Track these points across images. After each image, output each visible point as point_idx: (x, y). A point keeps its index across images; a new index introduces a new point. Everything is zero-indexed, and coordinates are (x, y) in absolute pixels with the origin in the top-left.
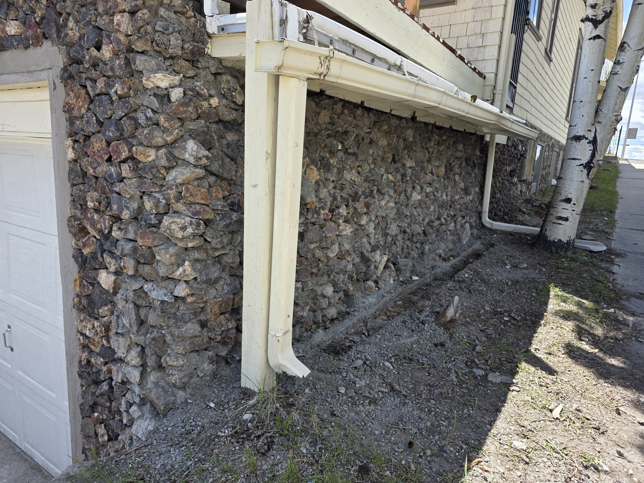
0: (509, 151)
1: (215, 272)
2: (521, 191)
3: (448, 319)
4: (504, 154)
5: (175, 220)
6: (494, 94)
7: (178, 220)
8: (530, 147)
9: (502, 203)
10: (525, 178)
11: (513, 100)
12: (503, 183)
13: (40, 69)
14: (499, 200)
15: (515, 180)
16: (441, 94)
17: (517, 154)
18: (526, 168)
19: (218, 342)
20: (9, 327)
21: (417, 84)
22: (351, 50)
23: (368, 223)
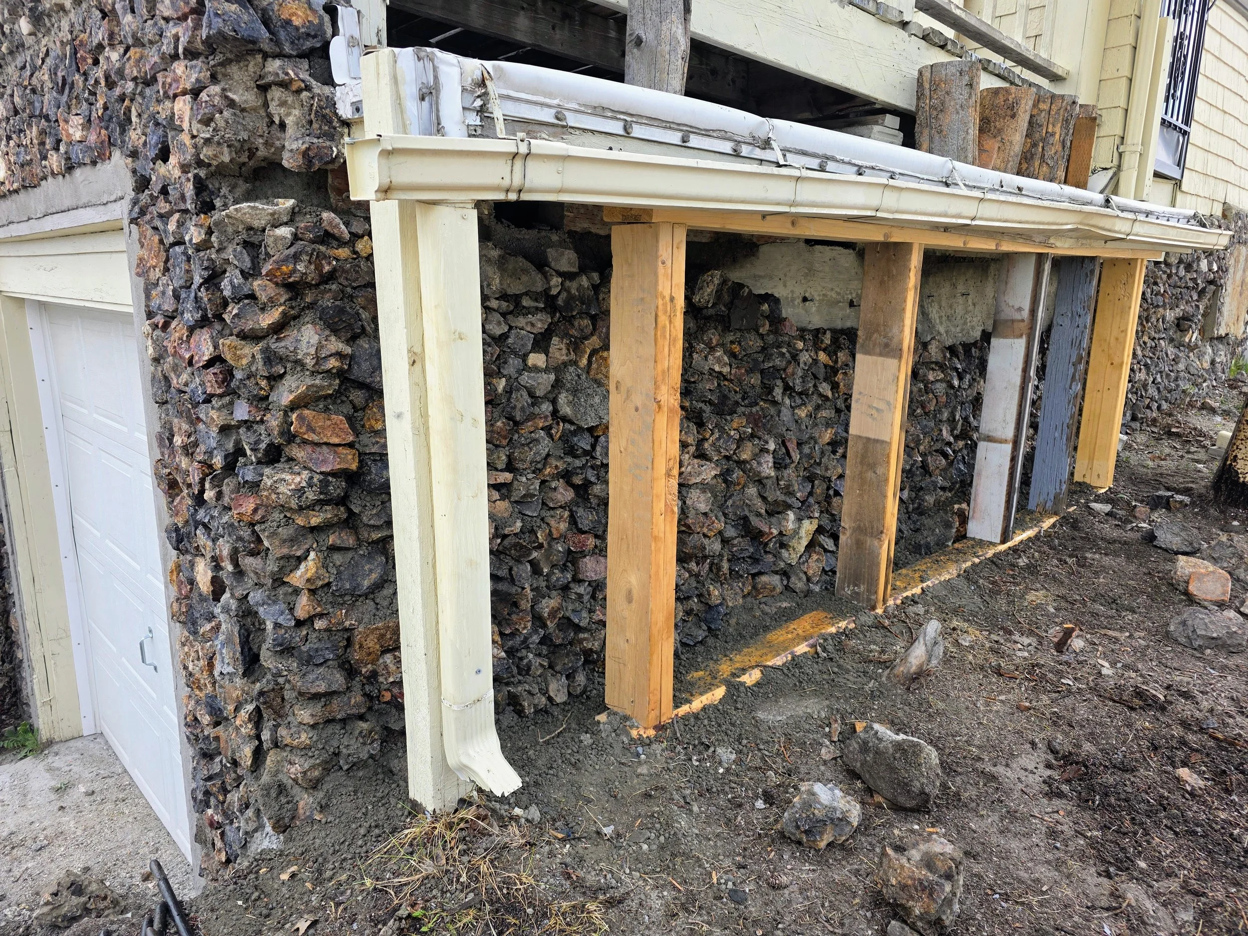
0: (1169, 276)
1: (371, 571)
2: (1213, 362)
3: (913, 669)
4: (1156, 283)
5: (283, 476)
6: (1120, 155)
7: (288, 477)
8: (1237, 261)
9: (1152, 391)
10: (1222, 332)
11: (1180, 163)
12: (1154, 349)
13: (113, 198)
14: (1145, 386)
15: (1193, 336)
16: (880, 190)
17: (1194, 280)
18: (1225, 310)
19: (387, 703)
20: (150, 631)
21: (798, 179)
22: (621, 124)
23: (755, 456)
